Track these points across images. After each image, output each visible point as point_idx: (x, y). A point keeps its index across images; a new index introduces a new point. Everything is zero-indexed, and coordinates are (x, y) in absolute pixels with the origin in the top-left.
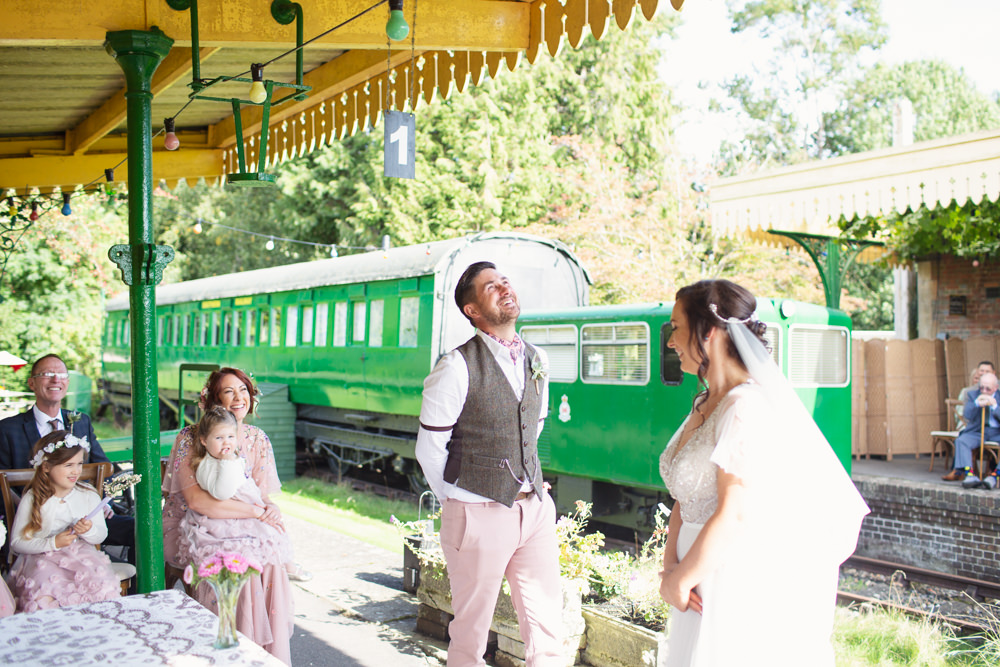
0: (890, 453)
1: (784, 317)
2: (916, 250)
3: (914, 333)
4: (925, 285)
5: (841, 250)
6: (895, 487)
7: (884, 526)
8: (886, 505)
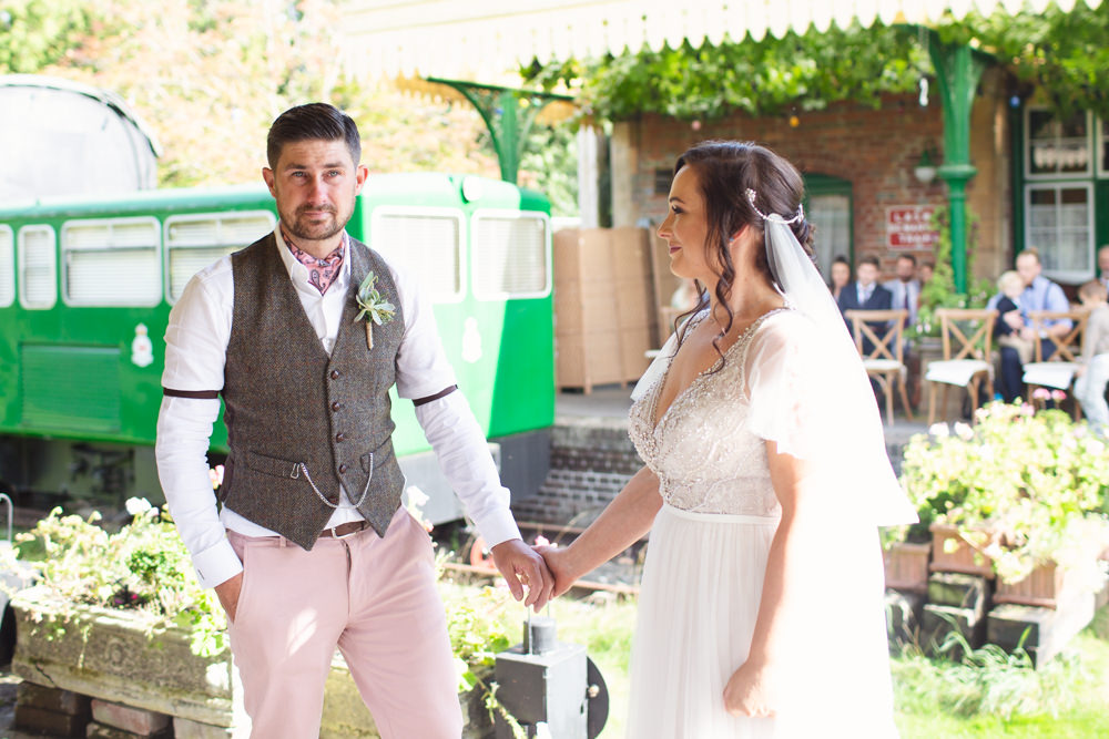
0: (588, 383)
1: (466, 201)
2: (619, 107)
3: (606, 220)
4: (622, 154)
5: (519, 107)
6: (612, 431)
7: (598, 484)
8: (600, 456)
